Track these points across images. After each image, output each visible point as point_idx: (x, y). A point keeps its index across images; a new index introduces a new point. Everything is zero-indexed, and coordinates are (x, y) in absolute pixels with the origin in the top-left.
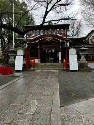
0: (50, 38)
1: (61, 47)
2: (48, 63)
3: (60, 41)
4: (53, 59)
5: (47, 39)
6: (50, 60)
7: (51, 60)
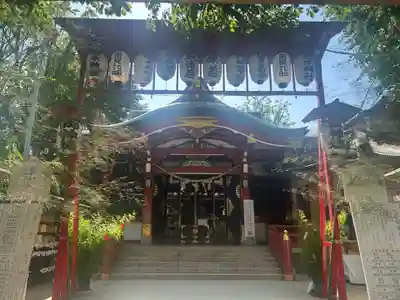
0: (206, 128)
1: (249, 169)
2: (189, 242)
3: (251, 139)
4: (210, 223)
5: (191, 128)
6: (196, 231)
7: (201, 228)
